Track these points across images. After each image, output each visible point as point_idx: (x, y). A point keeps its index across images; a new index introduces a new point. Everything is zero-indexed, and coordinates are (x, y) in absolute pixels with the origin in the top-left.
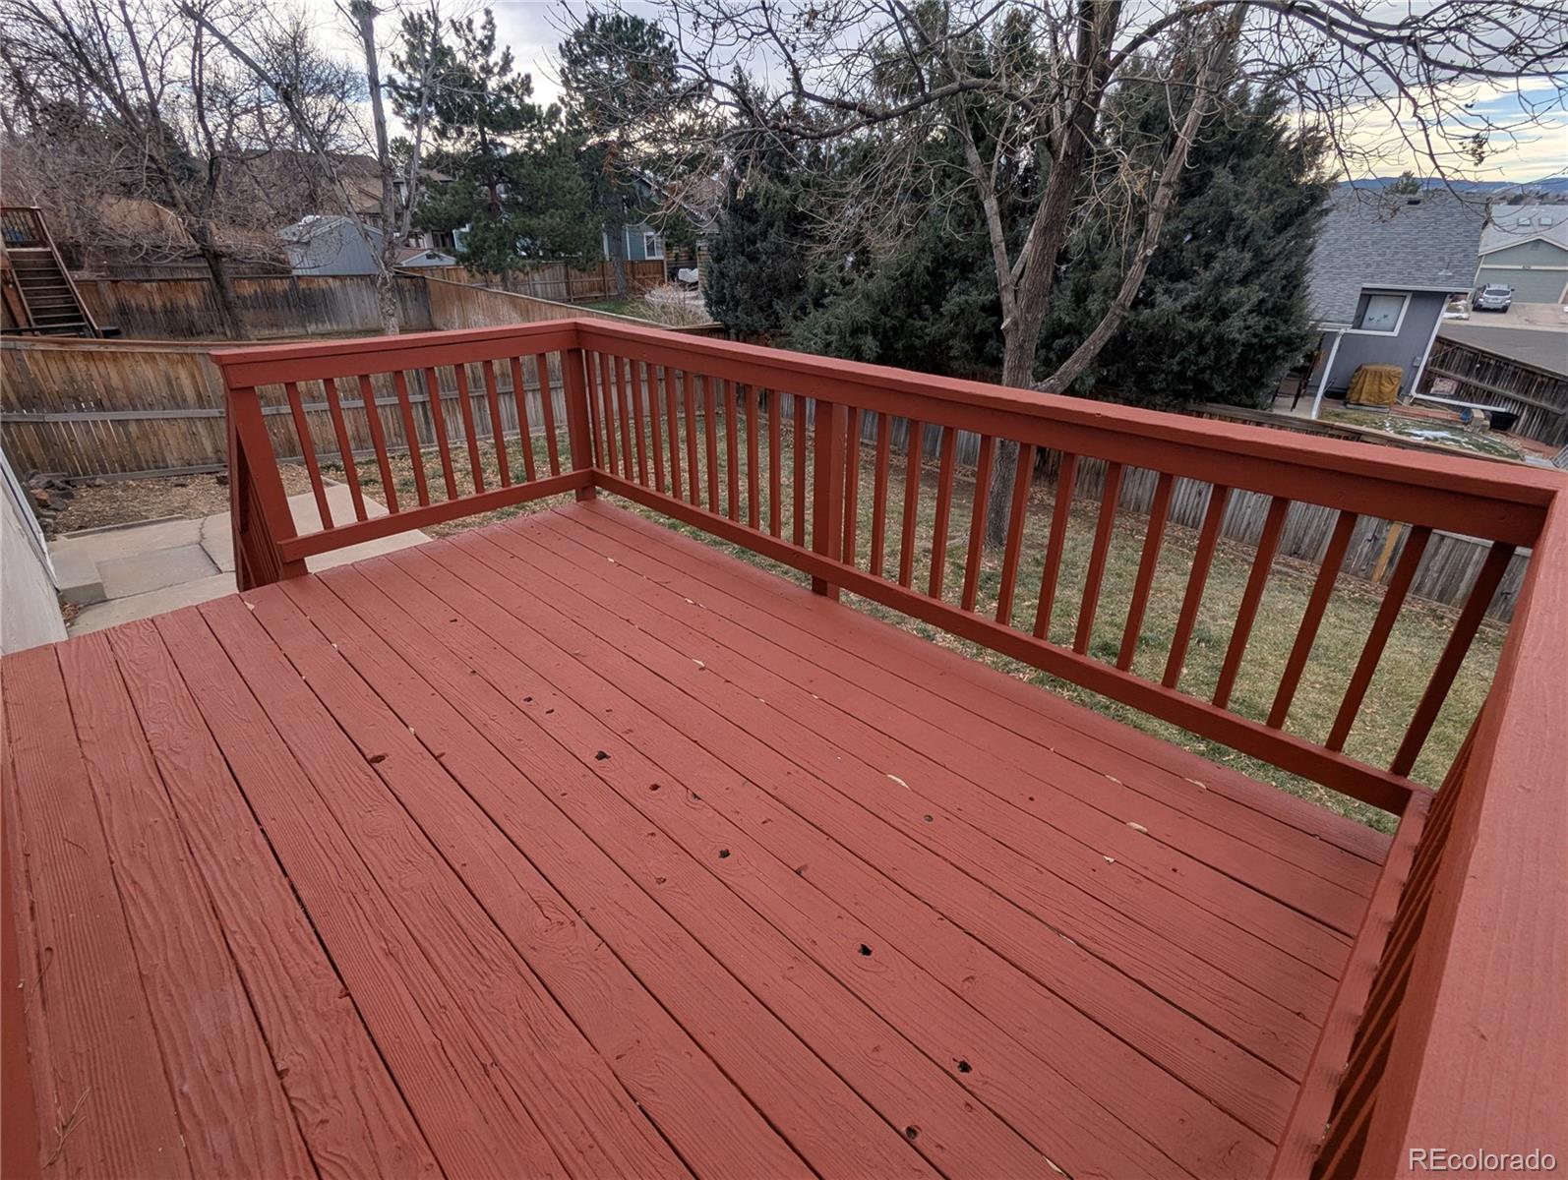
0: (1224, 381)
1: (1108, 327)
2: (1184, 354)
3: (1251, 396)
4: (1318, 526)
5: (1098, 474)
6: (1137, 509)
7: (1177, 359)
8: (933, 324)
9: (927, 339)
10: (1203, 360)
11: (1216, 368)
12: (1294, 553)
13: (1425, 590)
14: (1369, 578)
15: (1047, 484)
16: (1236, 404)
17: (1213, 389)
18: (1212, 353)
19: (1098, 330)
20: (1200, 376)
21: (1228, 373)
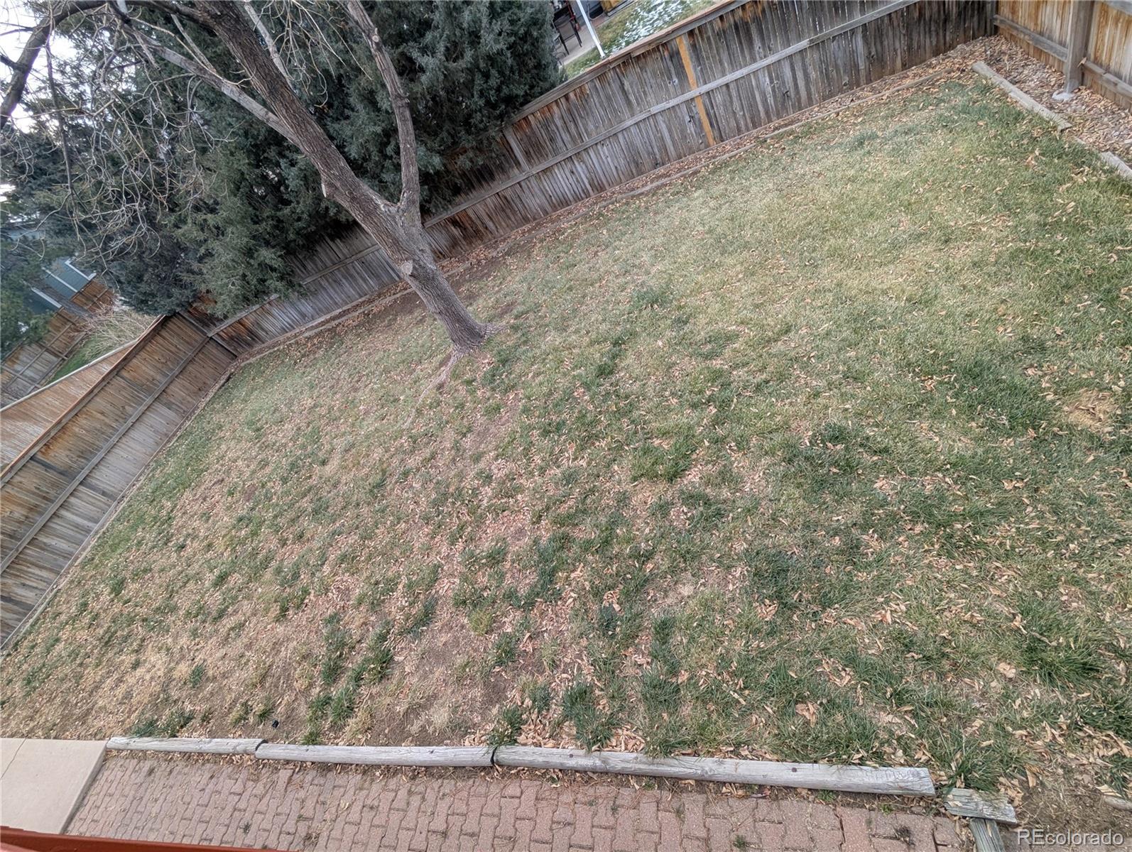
0: (520, 83)
1: (404, 121)
2: (477, 88)
3: (545, 80)
4: (655, 136)
5: (504, 210)
6: (546, 213)
7: (476, 96)
8: (298, 203)
9: (305, 216)
10: (494, 82)
11: (505, 81)
12: (656, 165)
13: (743, 128)
14: (708, 146)
15: (479, 242)
16: (541, 94)
17: (517, 96)
18: (494, 72)
19: (400, 130)
20: (502, 94)
21: (517, 77)
